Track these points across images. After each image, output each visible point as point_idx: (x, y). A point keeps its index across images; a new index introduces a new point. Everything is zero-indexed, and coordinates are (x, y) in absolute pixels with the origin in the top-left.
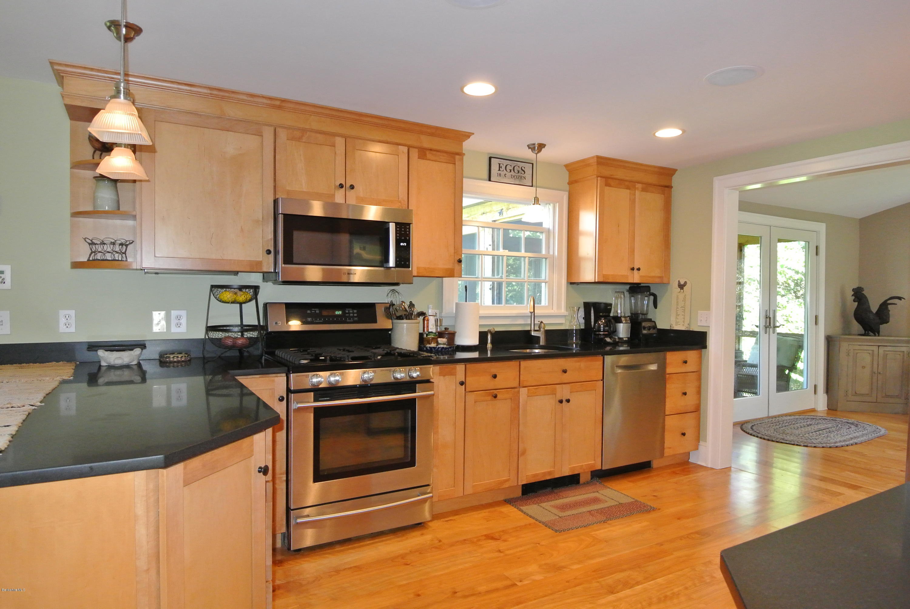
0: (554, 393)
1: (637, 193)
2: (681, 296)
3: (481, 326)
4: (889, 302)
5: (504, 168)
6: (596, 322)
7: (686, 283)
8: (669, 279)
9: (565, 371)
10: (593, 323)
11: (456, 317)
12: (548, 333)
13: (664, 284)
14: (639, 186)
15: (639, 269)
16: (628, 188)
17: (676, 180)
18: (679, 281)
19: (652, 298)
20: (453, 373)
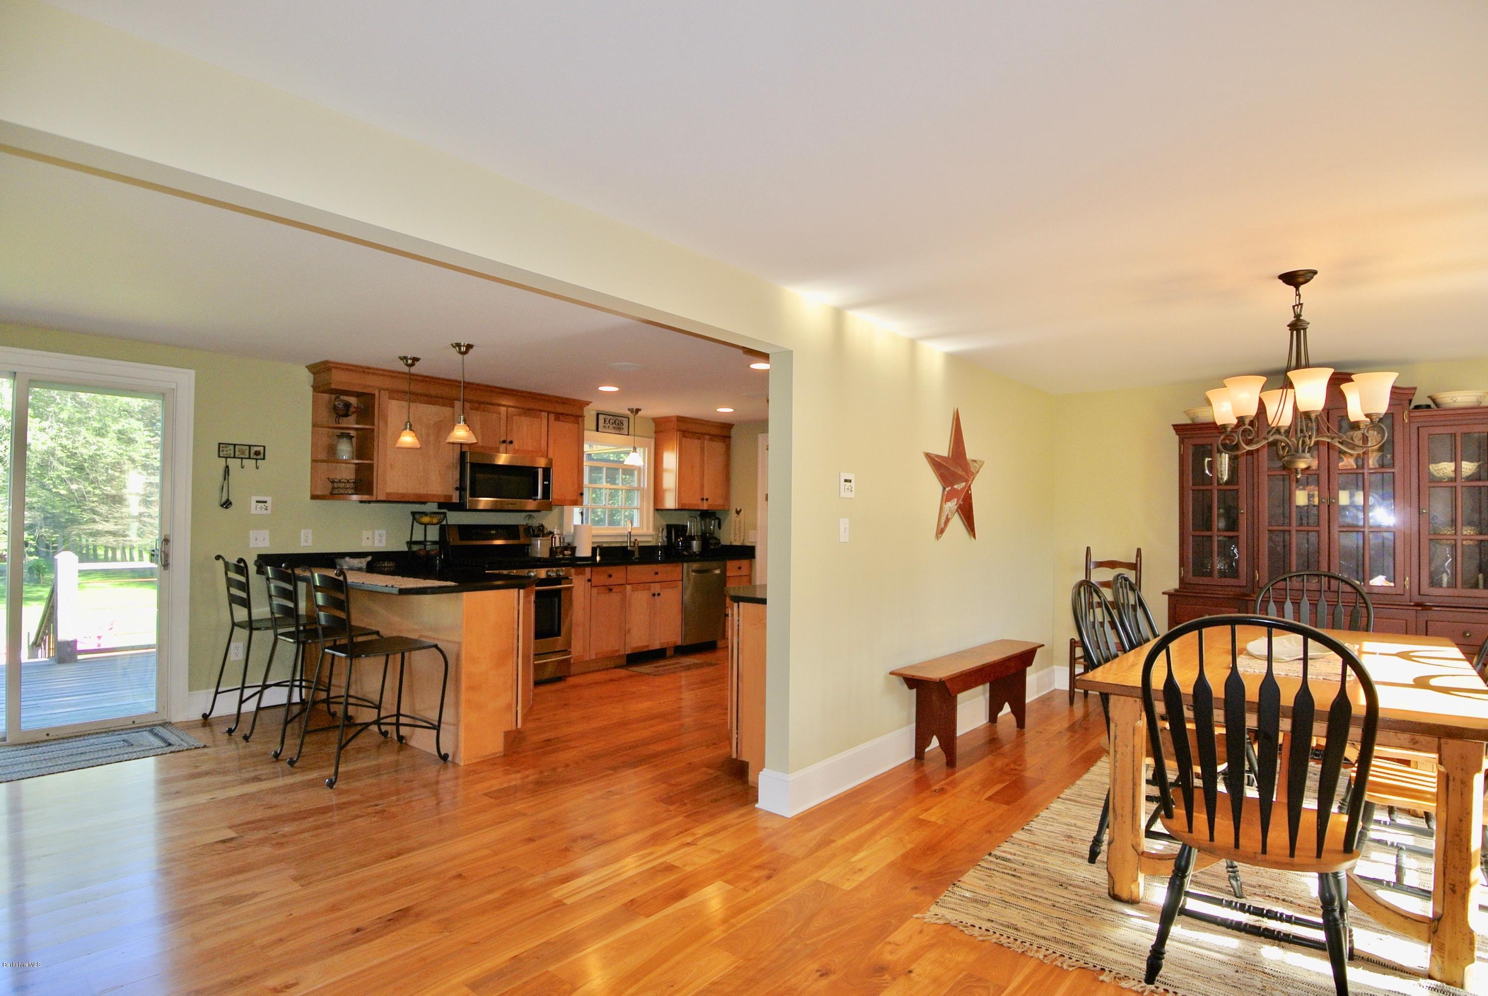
0: (649, 589)
1: (706, 442)
2: (738, 520)
3: (593, 543)
5: (608, 421)
6: (676, 539)
7: (741, 509)
8: (729, 506)
9: (657, 573)
10: (673, 541)
11: (574, 536)
12: (640, 548)
13: (726, 511)
14: (707, 437)
15: (707, 500)
16: (699, 438)
17: (734, 432)
18: (736, 508)
19: (717, 521)
20: (583, 573)
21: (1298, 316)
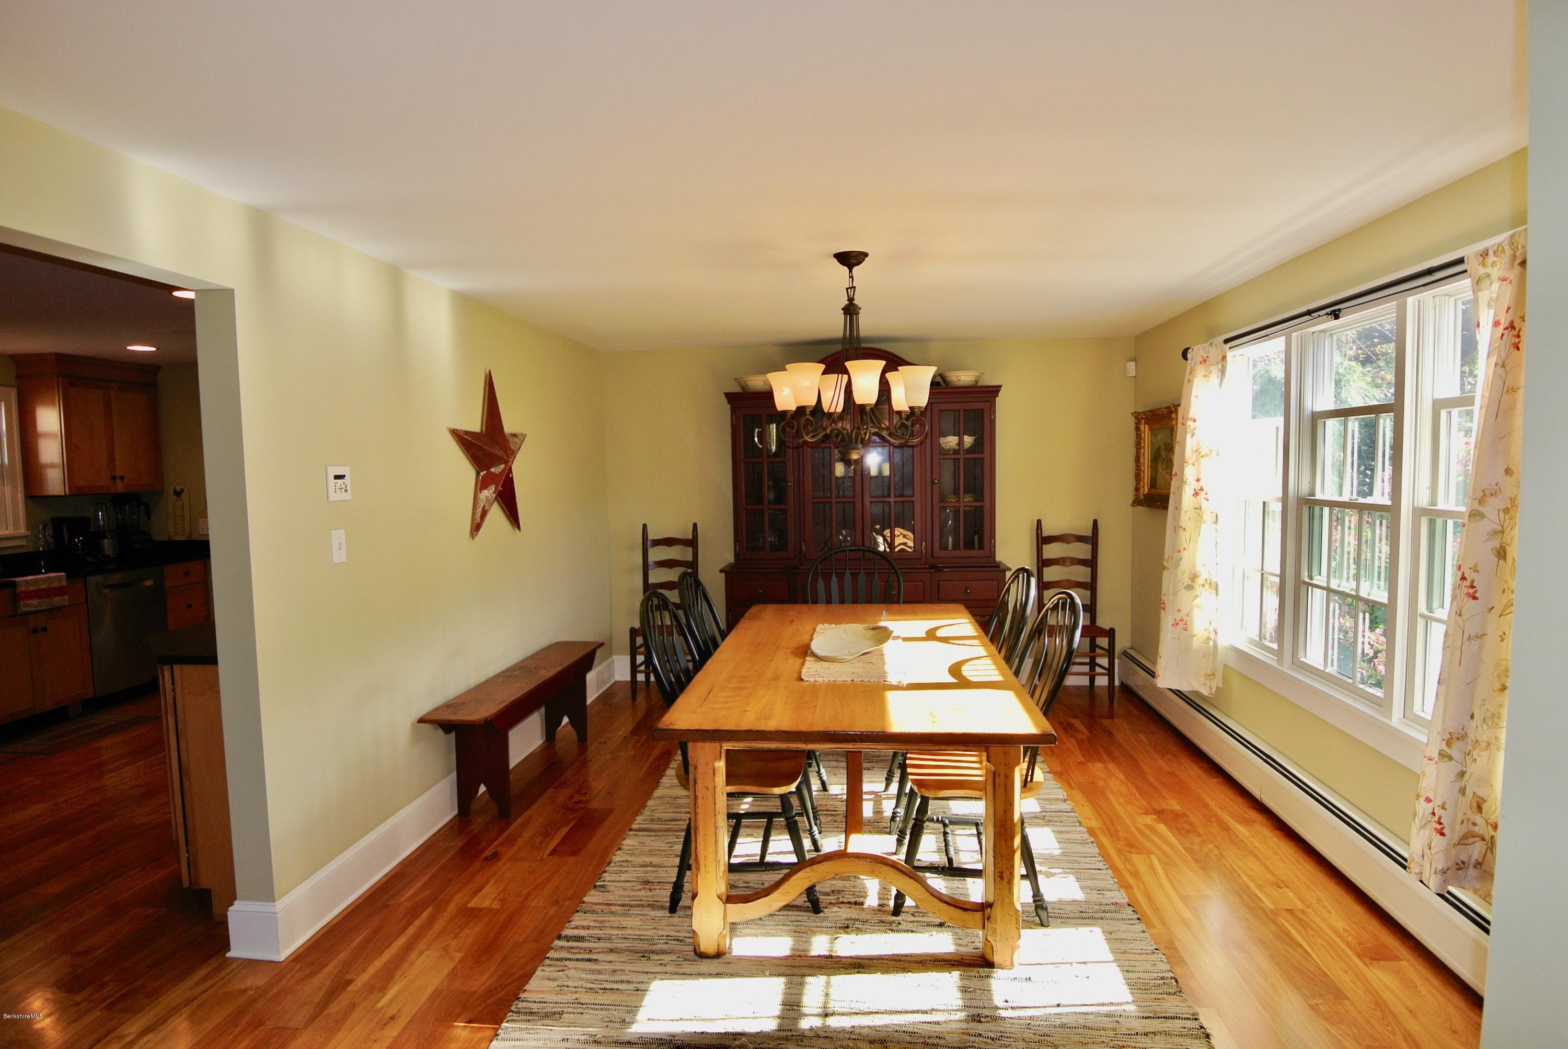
0: (25, 623)
1: (113, 392)
14: (114, 385)
15: (122, 478)
16: (100, 387)
17: (161, 378)
21: (851, 300)
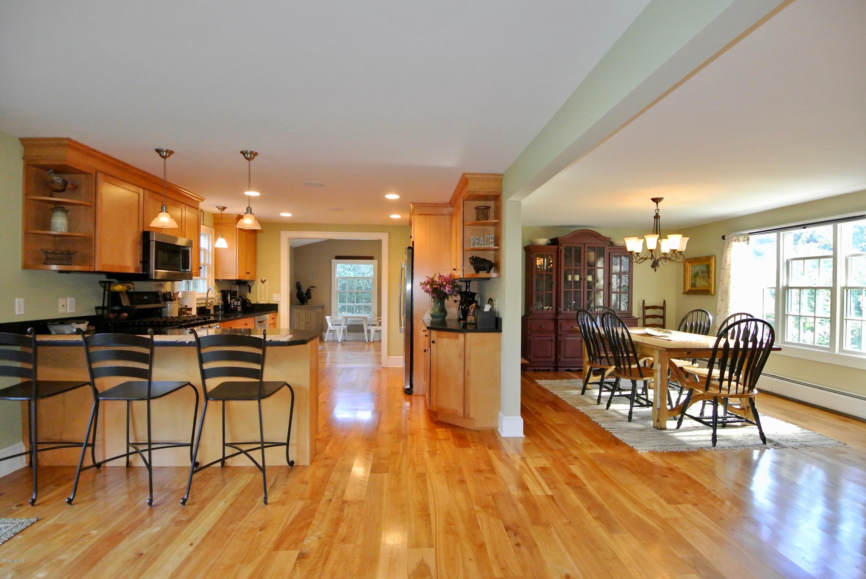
4: (311, 289)
6: (231, 300)
7: (265, 280)
9: (246, 324)
10: (229, 302)
11: (183, 299)
12: (212, 307)
13: (253, 281)
18: (261, 280)
19: (248, 287)
